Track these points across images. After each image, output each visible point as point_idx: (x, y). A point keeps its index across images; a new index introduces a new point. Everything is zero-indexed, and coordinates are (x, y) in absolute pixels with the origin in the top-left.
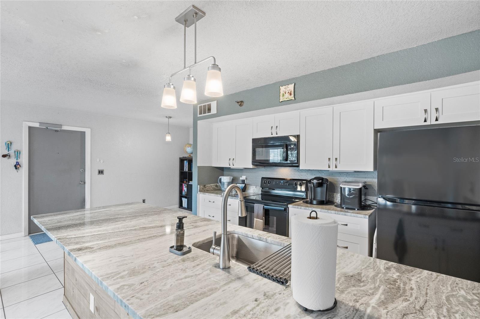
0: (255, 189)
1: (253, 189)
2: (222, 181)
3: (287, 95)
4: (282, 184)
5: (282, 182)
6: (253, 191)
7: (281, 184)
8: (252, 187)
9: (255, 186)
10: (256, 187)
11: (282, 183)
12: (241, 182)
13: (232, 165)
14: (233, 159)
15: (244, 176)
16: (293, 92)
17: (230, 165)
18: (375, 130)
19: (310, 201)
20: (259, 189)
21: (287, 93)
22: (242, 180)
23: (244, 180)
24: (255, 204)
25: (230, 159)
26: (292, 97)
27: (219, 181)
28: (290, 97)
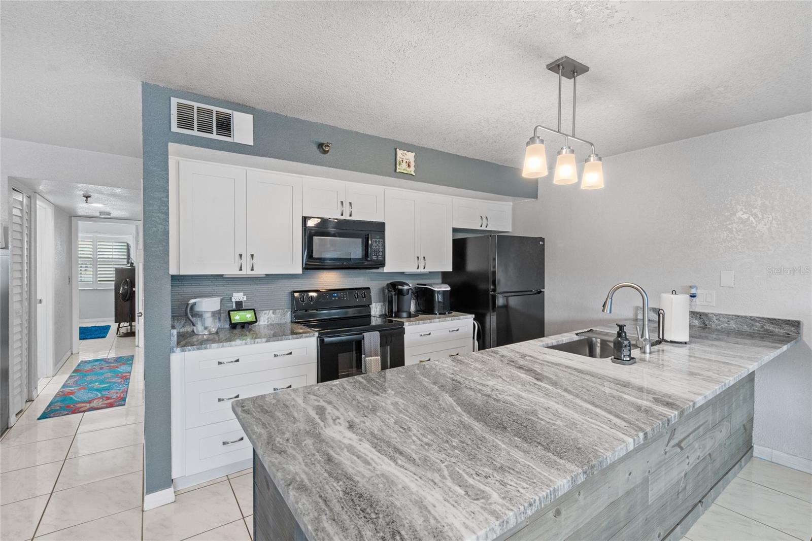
0: (273, 316)
1: (266, 316)
2: (197, 309)
3: (404, 165)
4: (337, 298)
5: (335, 295)
6: (268, 322)
7: (333, 299)
8: (265, 314)
9: (271, 311)
10: (273, 313)
11: (335, 297)
12: (234, 307)
13: (249, 268)
14: (252, 256)
15: (238, 292)
16: (412, 164)
17: (241, 270)
18: (453, 228)
19: (395, 315)
20: (281, 315)
21: (404, 162)
22: (236, 302)
23: (241, 302)
24: (364, 334)
25: (241, 256)
26: (412, 170)
27: (190, 310)
28: (408, 169)
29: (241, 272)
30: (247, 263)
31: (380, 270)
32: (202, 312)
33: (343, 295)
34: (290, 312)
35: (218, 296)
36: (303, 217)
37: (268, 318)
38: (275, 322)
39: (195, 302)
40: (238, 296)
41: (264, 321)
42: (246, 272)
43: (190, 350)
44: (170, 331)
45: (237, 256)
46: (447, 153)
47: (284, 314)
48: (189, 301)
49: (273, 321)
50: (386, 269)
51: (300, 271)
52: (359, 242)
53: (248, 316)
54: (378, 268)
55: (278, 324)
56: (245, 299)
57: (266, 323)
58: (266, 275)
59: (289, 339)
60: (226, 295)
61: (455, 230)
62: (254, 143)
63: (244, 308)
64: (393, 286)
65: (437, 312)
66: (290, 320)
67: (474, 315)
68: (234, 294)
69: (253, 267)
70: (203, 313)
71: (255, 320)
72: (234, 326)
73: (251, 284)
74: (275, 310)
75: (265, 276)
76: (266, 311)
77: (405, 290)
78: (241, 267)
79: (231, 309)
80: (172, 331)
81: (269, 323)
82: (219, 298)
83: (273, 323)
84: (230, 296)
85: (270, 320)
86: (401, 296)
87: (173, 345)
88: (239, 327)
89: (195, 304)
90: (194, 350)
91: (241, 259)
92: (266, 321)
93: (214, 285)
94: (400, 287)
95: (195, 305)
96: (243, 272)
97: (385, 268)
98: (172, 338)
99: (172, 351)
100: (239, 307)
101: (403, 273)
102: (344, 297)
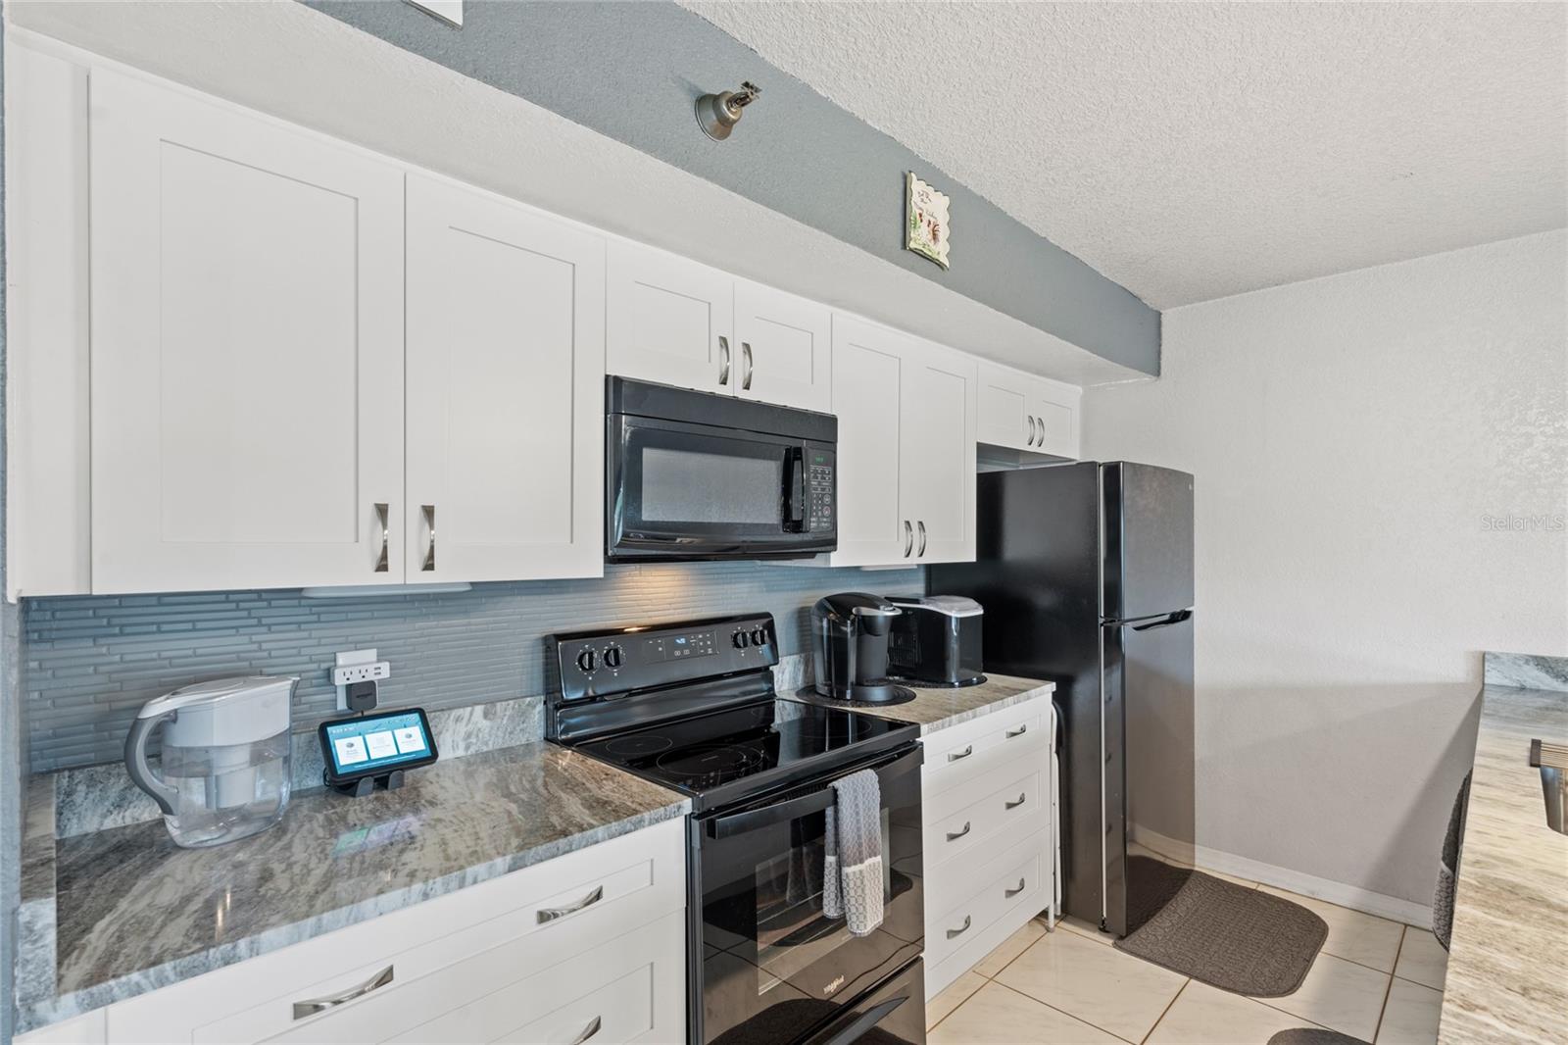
0: (485, 724)
1: (462, 729)
2: (181, 738)
3: (925, 231)
4: (686, 652)
5: (682, 641)
6: (467, 748)
7: (677, 653)
8: (458, 720)
9: (479, 709)
10: (486, 715)
11: (681, 647)
12: (342, 705)
13: (416, 561)
14: (429, 512)
15: (358, 646)
16: (944, 233)
17: (382, 567)
18: (978, 444)
19: (853, 694)
20: (511, 718)
21: (925, 223)
22: (349, 688)
23: (372, 683)
24: (836, 784)
25: (382, 511)
26: (941, 251)
27: (149, 743)
28: (932, 244)
29: (382, 579)
30: (406, 539)
31: (817, 562)
32: (206, 750)
33: (704, 640)
34: (540, 707)
35: (282, 676)
36: (607, 377)
37: (469, 735)
38: (490, 748)
39: (176, 711)
40: (357, 665)
41: (454, 748)
42: (406, 574)
43: (137, 990)
44: (15, 912)
45: (368, 513)
46: (1012, 219)
47: (523, 715)
48: (140, 708)
49: (486, 744)
50: (836, 559)
51: (596, 569)
52: (769, 471)
53: (402, 740)
54: (812, 555)
55: (503, 751)
56: (385, 671)
57: (461, 753)
58: (472, 584)
59: (597, 842)
60: (311, 662)
61: (984, 451)
62: (464, 20)
63: (381, 705)
64: (840, 606)
65: (953, 680)
66: (541, 732)
67: (1054, 684)
68: (342, 659)
69: (431, 556)
70: (214, 755)
71: (428, 753)
72: (343, 785)
73: (405, 617)
74: (493, 703)
75: (468, 588)
76: (460, 711)
77: (881, 621)
78: (384, 556)
79: (327, 713)
80: (26, 911)
81: (472, 750)
82: (286, 685)
83: (485, 749)
84: (324, 666)
85: (474, 740)
86: (868, 637)
87: (30, 988)
88: (366, 785)
89: (173, 717)
90: (162, 982)
91: (385, 526)
92: (462, 745)
93: (260, 624)
94: (866, 611)
95: (175, 721)
96: (392, 578)
97: (833, 554)
98: (23, 948)
99: (22, 1023)
100: (362, 705)
101: (857, 568)
102: (706, 647)
